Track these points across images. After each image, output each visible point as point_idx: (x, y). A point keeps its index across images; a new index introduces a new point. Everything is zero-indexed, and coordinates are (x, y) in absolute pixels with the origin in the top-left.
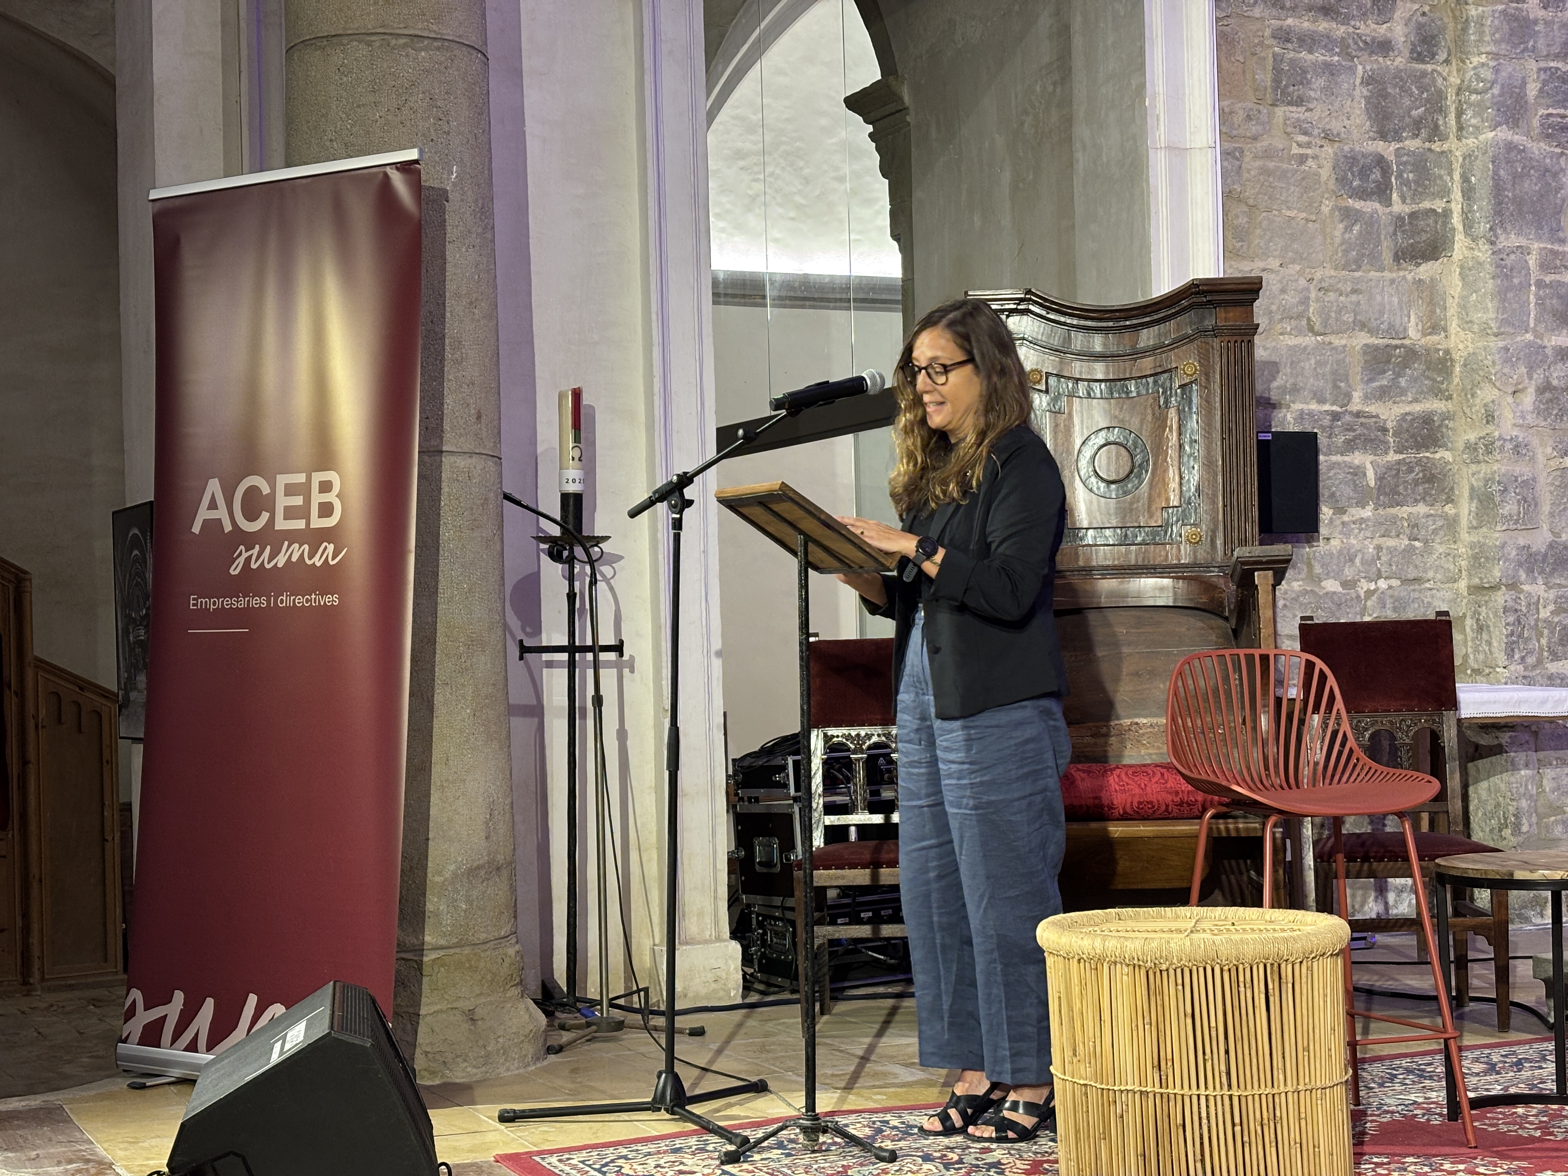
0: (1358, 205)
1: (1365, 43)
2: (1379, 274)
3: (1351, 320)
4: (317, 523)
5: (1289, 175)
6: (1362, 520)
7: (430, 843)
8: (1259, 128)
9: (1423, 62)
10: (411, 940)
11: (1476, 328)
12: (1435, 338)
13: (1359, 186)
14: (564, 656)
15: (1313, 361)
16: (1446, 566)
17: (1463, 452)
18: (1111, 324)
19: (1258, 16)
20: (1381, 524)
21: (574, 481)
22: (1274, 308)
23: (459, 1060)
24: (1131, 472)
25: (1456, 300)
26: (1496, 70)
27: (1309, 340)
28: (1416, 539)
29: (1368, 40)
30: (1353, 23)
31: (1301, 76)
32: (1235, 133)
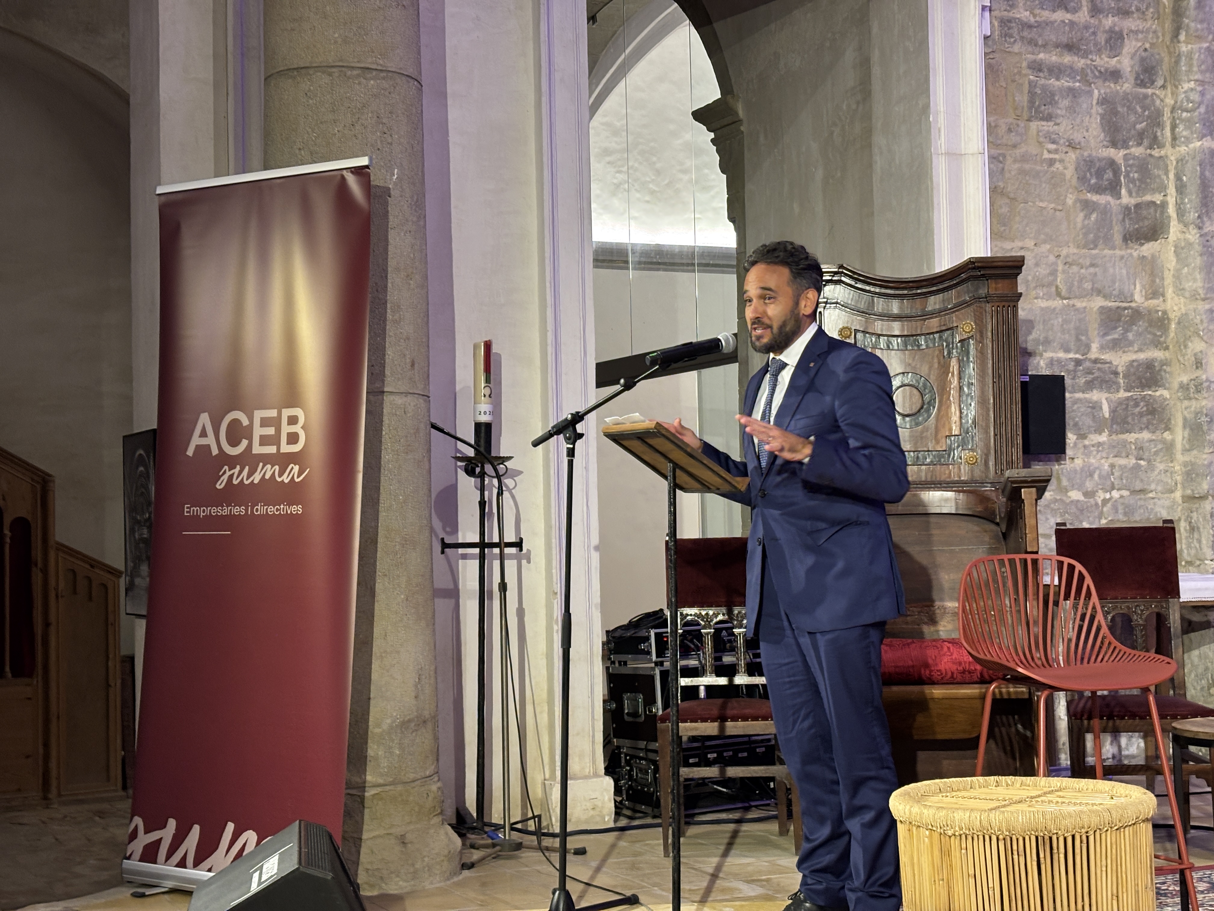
0: (1095, 198)
1: (1100, 72)
2: (1111, 252)
3: (1090, 287)
4: (286, 448)
5: (1041, 174)
6: (1099, 444)
7: (372, 701)
8: (1018, 139)
9: (1145, 87)
10: (356, 779)
11: (1187, 294)
12: (1155, 302)
13: (1096, 183)
14: (477, 551)
15: (1060, 320)
16: (1165, 480)
17: (1178, 391)
18: (905, 292)
19: (1016, 51)
20: (1114, 447)
21: (485, 413)
22: (1030, 278)
23: (393, 876)
24: (922, 408)
25: (1172, 272)
26: (1202, 94)
27: (1058, 303)
28: (1141, 459)
29: (1103, 70)
30: (1090, 57)
31: (1050, 98)
32: (999, 142)
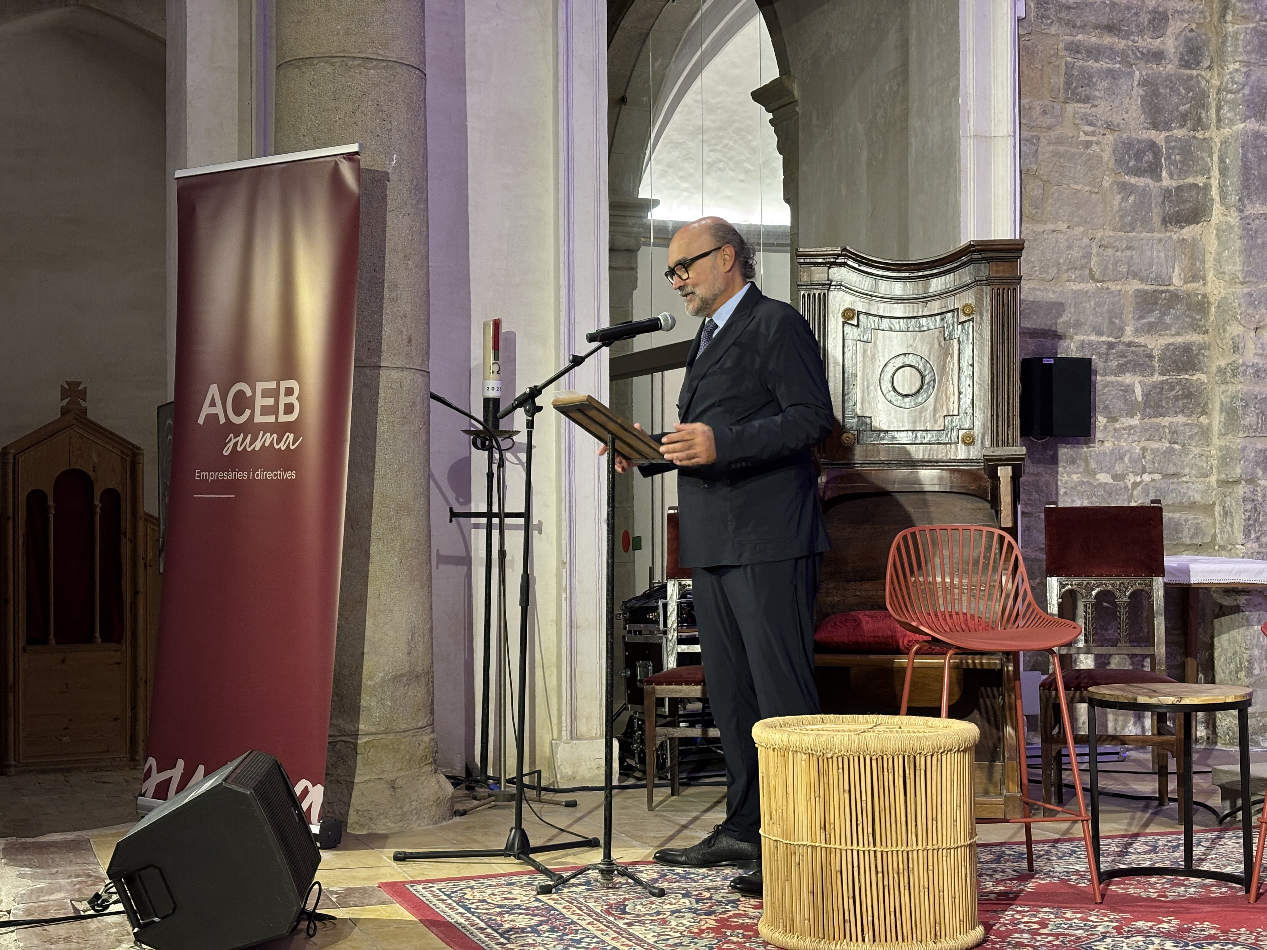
0: (1133, 180)
1: (1142, 53)
2: (1149, 235)
3: (1125, 270)
4: (283, 418)
5: (1077, 157)
6: (1131, 427)
7: (365, 656)
8: (1053, 120)
9: (1190, 68)
10: (349, 727)
11: (1227, 277)
12: (1195, 285)
13: (1134, 166)
14: (484, 520)
15: (1093, 303)
16: (1200, 464)
17: (1216, 375)
18: (907, 275)
19: (1053, 32)
20: (1147, 430)
21: (493, 389)
22: (1062, 261)
23: (382, 817)
24: (921, 388)
25: (1213, 256)
26: (1247, 75)
27: (1091, 286)
28: (1174, 443)
29: (1145, 51)
30: (1132, 38)
31: (1087, 79)
32: (1033, 124)
